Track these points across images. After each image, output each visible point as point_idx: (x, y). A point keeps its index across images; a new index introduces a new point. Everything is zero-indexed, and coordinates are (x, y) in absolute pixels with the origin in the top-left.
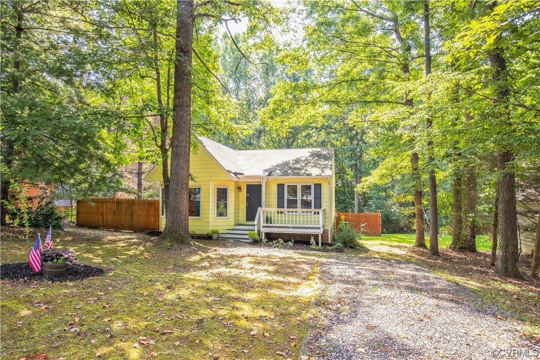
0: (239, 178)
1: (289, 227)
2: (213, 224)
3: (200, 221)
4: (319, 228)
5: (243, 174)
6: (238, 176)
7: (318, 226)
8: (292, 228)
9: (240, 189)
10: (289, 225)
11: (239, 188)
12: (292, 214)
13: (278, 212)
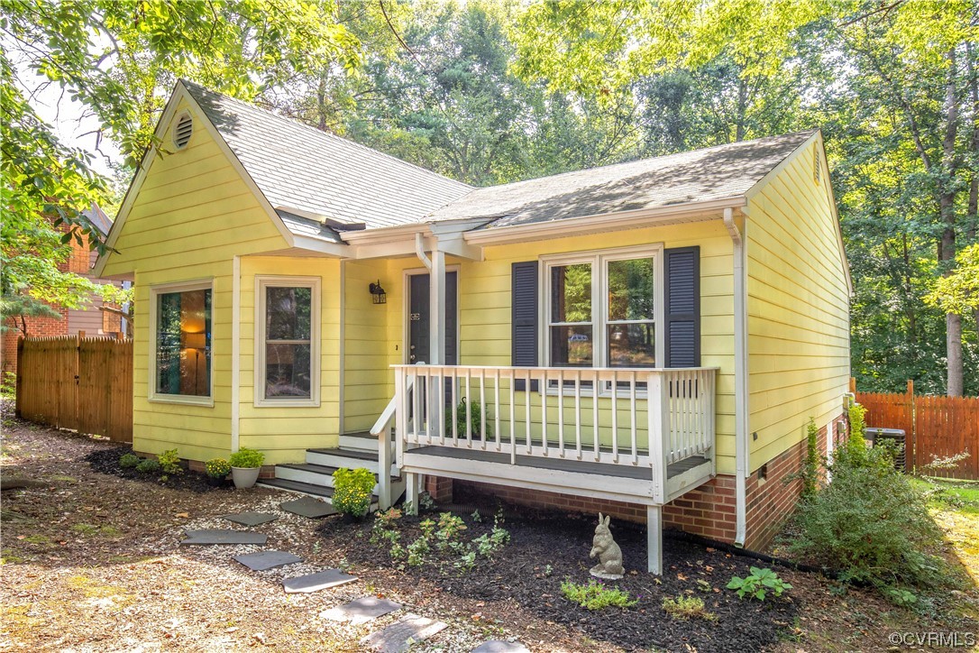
0: (346, 243)
1: (504, 458)
2: (248, 427)
3: (205, 413)
4: (645, 474)
5: (361, 227)
6: (344, 235)
7: (643, 462)
8: (522, 461)
9: (381, 292)
10: (506, 448)
11: (377, 291)
12: (568, 391)
13: (519, 385)
